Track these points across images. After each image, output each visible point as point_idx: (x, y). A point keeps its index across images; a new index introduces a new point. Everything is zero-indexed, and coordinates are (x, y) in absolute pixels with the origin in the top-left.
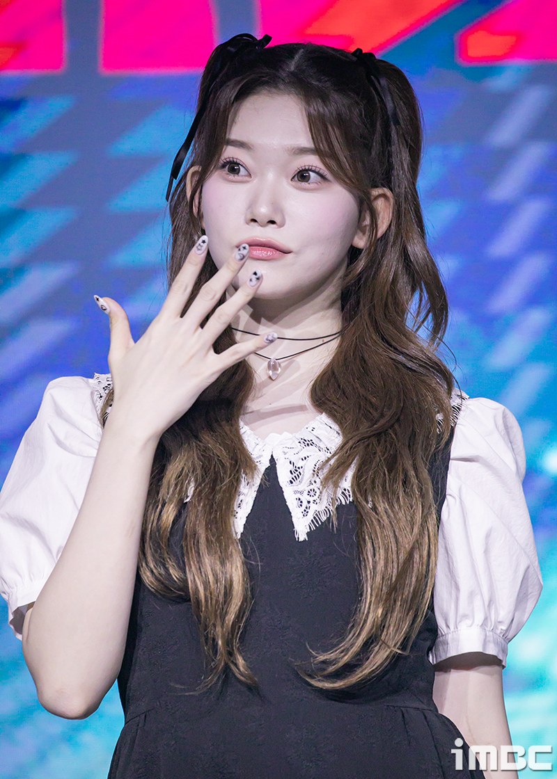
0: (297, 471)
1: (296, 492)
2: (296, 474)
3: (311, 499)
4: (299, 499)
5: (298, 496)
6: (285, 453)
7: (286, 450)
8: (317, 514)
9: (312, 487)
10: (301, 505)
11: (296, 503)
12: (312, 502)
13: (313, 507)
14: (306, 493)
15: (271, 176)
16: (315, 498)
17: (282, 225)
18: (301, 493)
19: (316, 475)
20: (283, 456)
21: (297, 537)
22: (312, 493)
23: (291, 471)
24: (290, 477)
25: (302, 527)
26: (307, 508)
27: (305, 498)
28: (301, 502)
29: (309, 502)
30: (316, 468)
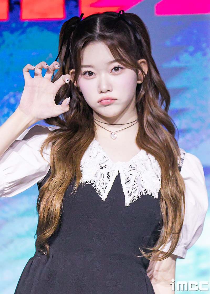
0: (128, 179)
1: (127, 187)
2: (128, 180)
3: (132, 191)
4: (128, 190)
6: (124, 171)
8: (134, 197)
9: (133, 186)
11: (127, 192)
13: (133, 194)
14: (131, 188)
16: (134, 191)
18: (129, 188)
19: (135, 182)
21: (126, 204)
22: (133, 189)
23: (126, 179)
24: (125, 181)
25: (128, 202)
26: (130, 194)
27: (130, 190)
28: (129, 192)
29: (131, 192)
30: (136, 179)
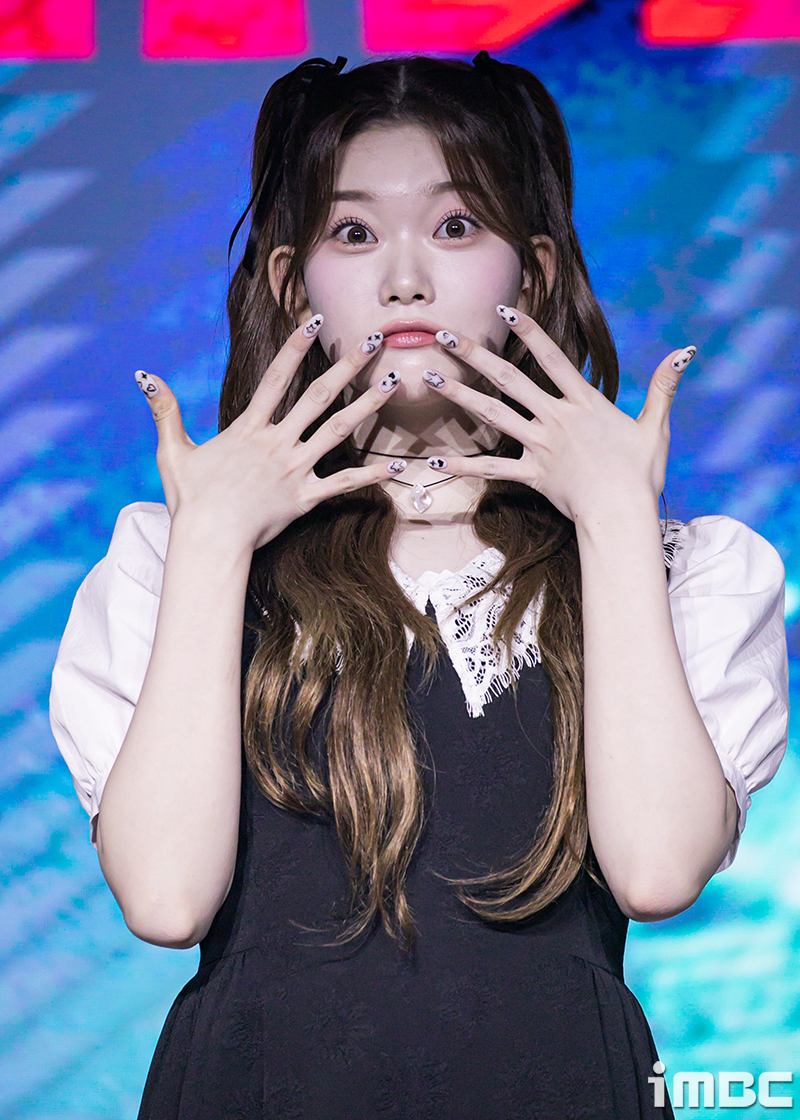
0: (464, 620)
1: (465, 650)
2: (463, 624)
3: (486, 659)
4: (470, 660)
5: (469, 655)
6: (447, 598)
7: (448, 593)
8: (496, 680)
9: (486, 643)
10: (473, 668)
11: (466, 664)
12: (487, 663)
13: (490, 671)
14: (479, 650)
15: (405, 235)
16: (492, 657)
17: (432, 301)
18: (472, 651)
20: (444, 601)
21: (469, 712)
23: (456, 622)
24: (455, 629)
25: (476, 699)
26: (481, 671)
27: (478, 658)
28: (473, 664)
29: (483, 664)
